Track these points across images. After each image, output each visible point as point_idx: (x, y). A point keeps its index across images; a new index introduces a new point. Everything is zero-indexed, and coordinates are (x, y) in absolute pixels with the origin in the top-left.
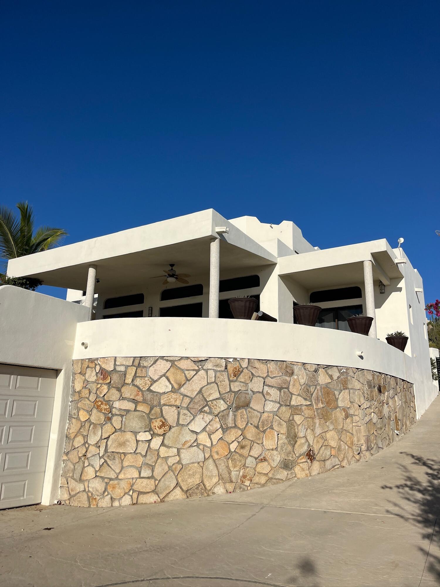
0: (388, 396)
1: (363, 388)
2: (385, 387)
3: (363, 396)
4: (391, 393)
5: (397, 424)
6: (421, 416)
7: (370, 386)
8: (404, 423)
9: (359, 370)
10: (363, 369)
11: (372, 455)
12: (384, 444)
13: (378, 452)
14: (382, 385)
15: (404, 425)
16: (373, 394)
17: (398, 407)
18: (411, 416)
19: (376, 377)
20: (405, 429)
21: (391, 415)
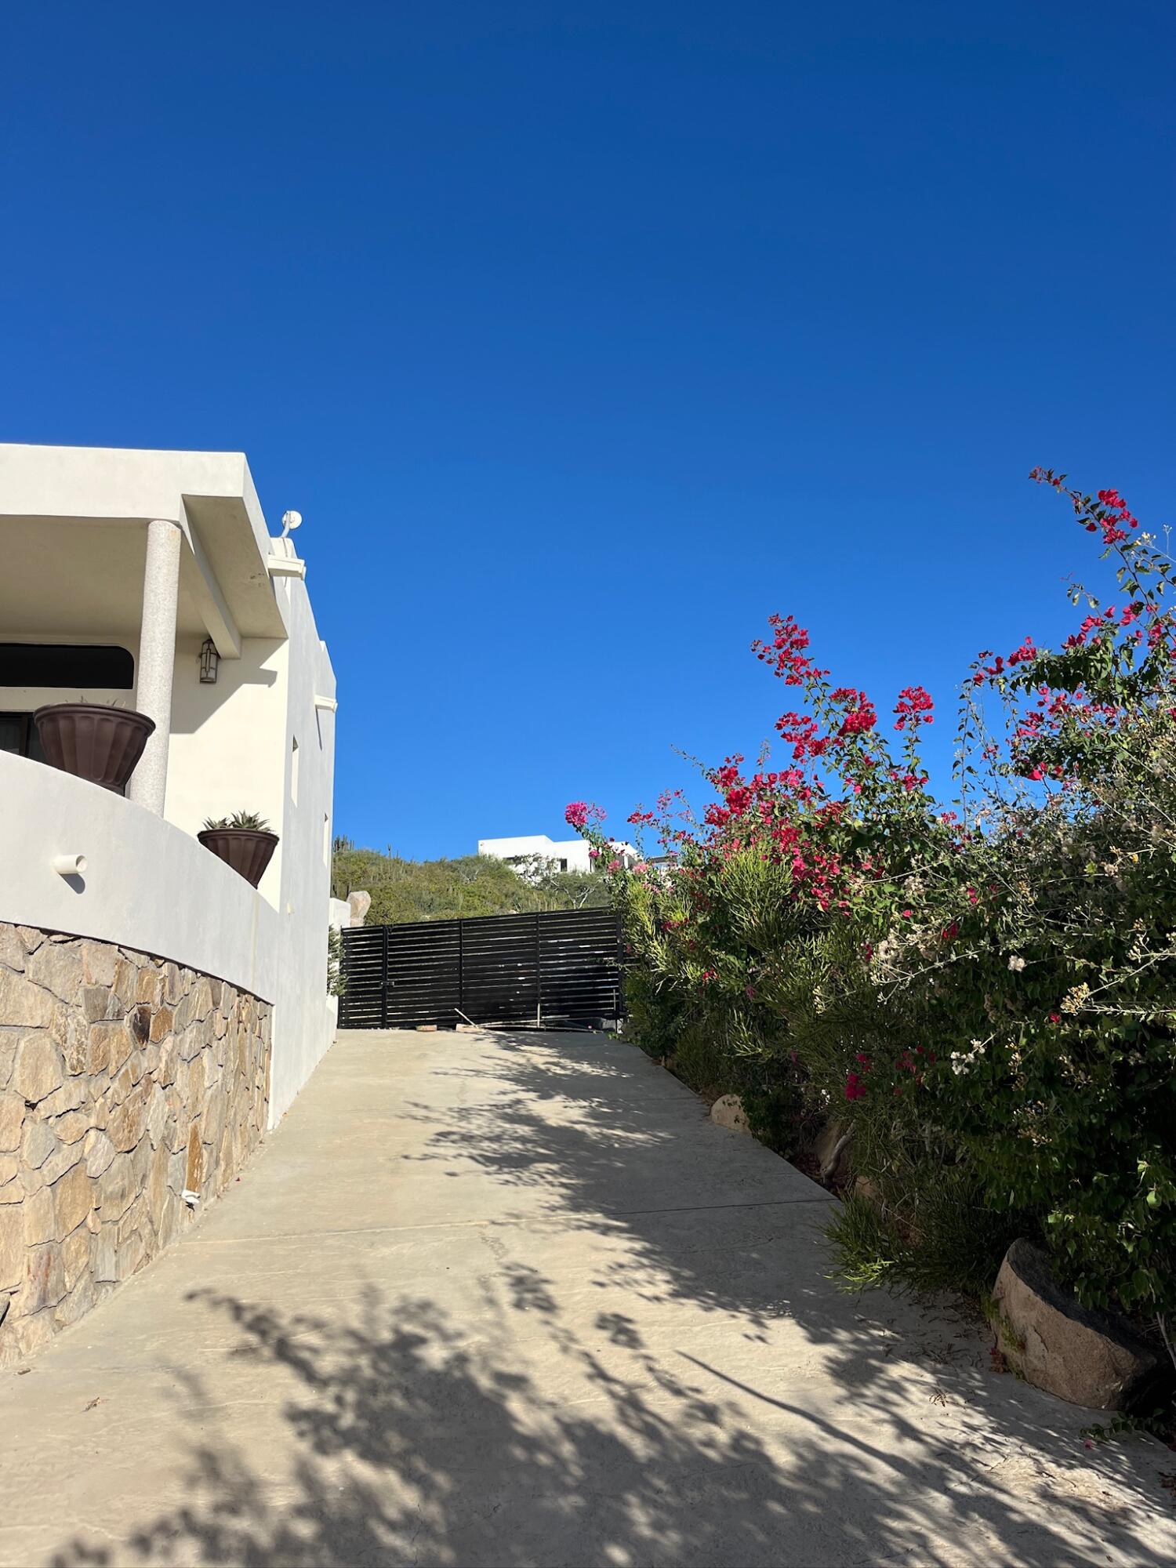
0: (175, 1053)
1: (62, 1021)
2: (166, 1017)
3: (54, 1056)
4: (188, 1040)
5: (195, 1163)
6: (280, 1117)
7: (98, 1014)
8: (221, 1154)
9: (54, 938)
10: (78, 937)
11: (60, 1325)
12: (125, 1263)
13: (93, 1307)
14: (154, 1008)
15: (222, 1163)
16: (109, 1045)
17: (209, 1092)
18: (251, 1120)
19: (131, 973)
20: (224, 1175)
21: (175, 1129)
